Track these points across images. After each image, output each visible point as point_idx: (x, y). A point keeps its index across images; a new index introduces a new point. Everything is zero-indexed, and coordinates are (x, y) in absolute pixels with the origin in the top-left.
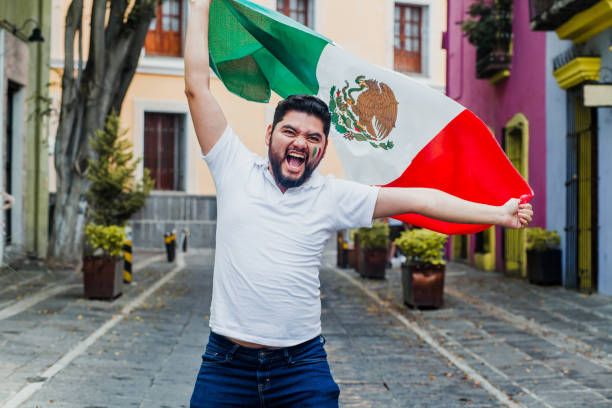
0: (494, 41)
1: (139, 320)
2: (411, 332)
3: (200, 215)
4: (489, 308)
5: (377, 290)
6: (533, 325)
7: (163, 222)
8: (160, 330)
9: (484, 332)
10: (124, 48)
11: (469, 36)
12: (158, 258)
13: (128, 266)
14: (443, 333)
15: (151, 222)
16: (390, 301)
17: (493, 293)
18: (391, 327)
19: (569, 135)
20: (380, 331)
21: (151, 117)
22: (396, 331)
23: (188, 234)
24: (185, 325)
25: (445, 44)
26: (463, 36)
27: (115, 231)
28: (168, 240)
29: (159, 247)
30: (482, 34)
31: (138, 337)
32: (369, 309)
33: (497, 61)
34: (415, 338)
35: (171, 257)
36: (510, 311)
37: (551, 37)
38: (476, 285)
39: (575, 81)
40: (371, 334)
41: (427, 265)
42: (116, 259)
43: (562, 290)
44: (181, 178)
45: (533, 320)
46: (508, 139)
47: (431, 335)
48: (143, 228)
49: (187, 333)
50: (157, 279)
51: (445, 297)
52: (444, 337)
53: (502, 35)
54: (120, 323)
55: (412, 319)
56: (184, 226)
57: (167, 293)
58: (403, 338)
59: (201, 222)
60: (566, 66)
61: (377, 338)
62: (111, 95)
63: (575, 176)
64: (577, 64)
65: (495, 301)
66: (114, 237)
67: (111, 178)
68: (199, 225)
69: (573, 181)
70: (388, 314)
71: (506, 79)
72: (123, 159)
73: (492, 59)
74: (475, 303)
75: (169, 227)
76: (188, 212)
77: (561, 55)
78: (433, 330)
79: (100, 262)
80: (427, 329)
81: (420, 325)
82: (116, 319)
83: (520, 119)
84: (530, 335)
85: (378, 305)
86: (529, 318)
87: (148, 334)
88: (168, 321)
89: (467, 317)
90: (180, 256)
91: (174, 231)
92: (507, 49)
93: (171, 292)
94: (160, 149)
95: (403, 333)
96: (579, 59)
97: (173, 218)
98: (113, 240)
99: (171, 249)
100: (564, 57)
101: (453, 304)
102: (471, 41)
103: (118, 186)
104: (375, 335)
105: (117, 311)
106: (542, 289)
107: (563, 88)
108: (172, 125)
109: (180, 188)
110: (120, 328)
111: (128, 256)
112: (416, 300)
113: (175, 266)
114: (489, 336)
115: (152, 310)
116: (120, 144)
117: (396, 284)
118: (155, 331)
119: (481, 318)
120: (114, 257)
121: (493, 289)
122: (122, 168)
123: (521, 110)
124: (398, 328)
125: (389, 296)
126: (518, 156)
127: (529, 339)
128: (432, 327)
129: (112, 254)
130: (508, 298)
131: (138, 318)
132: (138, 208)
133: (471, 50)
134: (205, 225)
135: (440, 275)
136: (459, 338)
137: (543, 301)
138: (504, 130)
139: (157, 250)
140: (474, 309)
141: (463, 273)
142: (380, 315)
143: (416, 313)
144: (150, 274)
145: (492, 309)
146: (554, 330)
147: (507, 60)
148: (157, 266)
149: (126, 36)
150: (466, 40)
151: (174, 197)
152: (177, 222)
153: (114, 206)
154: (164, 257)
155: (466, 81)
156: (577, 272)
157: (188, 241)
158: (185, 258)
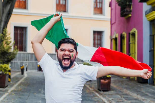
0: (126, 5)
1: (14, 95)
2: (101, 99)
3: (31, 59)
4: (125, 91)
5: (89, 85)
6: (139, 97)
7: (20, 61)
8: (20, 98)
9: (124, 99)
10: (8, 7)
11: (118, 4)
12: (18, 73)
13: (10, 77)
14: (111, 99)
15: (16, 61)
16: (93, 88)
17: (126, 86)
18: (94, 97)
19: (150, 36)
20: (90, 99)
21: (16, 28)
22: (95, 98)
23: (28, 65)
24: (28, 96)
25: (110, 5)
26: (116, 4)
27: (6, 66)
28: (22, 68)
29: (18, 69)
30: (122, 3)
31: (13, 100)
32: (87, 91)
33: (127, 11)
34: (102, 101)
35: (23, 73)
36: (132, 92)
37: (145, 4)
38: (120, 83)
39: (152, 18)
40: (87, 99)
41: (105, 77)
42: (6, 75)
43: (148, 85)
44: (26, 47)
45: (139, 95)
46: (131, 36)
47: (107, 100)
48: (13, 63)
49: (29, 99)
50: (18, 81)
51: (111, 87)
52: (111, 101)
53: (129, 3)
54: (8, 95)
55: (101, 94)
56: (26, 63)
57: (22, 85)
58: (98, 101)
59: (32, 62)
60: (150, 14)
61: (89, 101)
62: (4, 22)
63: (152, 49)
64: (153, 13)
65: (127, 88)
66: (5, 67)
67: (5, 49)
68: (31, 62)
69: (151, 50)
70: (93, 93)
71: (130, 17)
72: (9, 43)
73: (126, 11)
74: (120, 89)
75: (22, 63)
76: (28, 58)
77: (148, 10)
78: (107, 98)
79: (1, 76)
80: (106, 98)
81: (103, 97)
82: (6, 94)
83: (134, 30)
84: (139, 100)
85: (89, 90)
86: (138, 94)
87: (17, 99)
88: (23, 95)
89: (118, 94)
90: (25, 72)
91: (24, 65)
92: (130, 8)
93: (23, 86)
94: (19, 38)
95: (98, 99)
96: (154, 12)
97: (23, 60)
98: (5, 69)
99: (22, 70)
100: (149, 11)
101: (114, 90)
102: (119, 5)
103: (7, 51)
104: (89, 100)
105: (7, 91)
106: (142, 84)
107: (148, 20)
108: (23, 31)
109: (25, 51)
110: (8, 97)
111: (9, 73)
112: (102, 88)
113: (24, 76)
114: (125, 100)
115: (18, 91)
116: (8, 38)
117: (95, 82)
118: (19, 98)
119: (122, 94)
120: (5, 74)
121: (126, 85)
122: (8, 46)
123: (135, 27)
124: (96, 98)
125: (93, 87)
126: (134, 42)
127: (138, 101)
128: (107, 97)
129: (5, 73)
130: (131, 87)
131: (13, 94)
132: (13, 58)
133: (119, 8)
134: (33, 63)
135: (109, 80)
136: (116, 101)
137: (142, 89)
138: (129, 34)
139: (18, 70)
140: (120, 91)
141: (116, 79)
142: (90, 93)
143: (102, 92)
144: (16, 79)
145: (126, 91)
146: (146, 99)
147: (130, 11)
148: (18, 76)
149: (9, 3)
150: (117, 5)
151: (23, 54)
152: (24, 62)
153: (6, 58)
154: (20, 73)
155: (117, 17)
156: (153, 80)
157: (28, 68)
158: (27, 73)
